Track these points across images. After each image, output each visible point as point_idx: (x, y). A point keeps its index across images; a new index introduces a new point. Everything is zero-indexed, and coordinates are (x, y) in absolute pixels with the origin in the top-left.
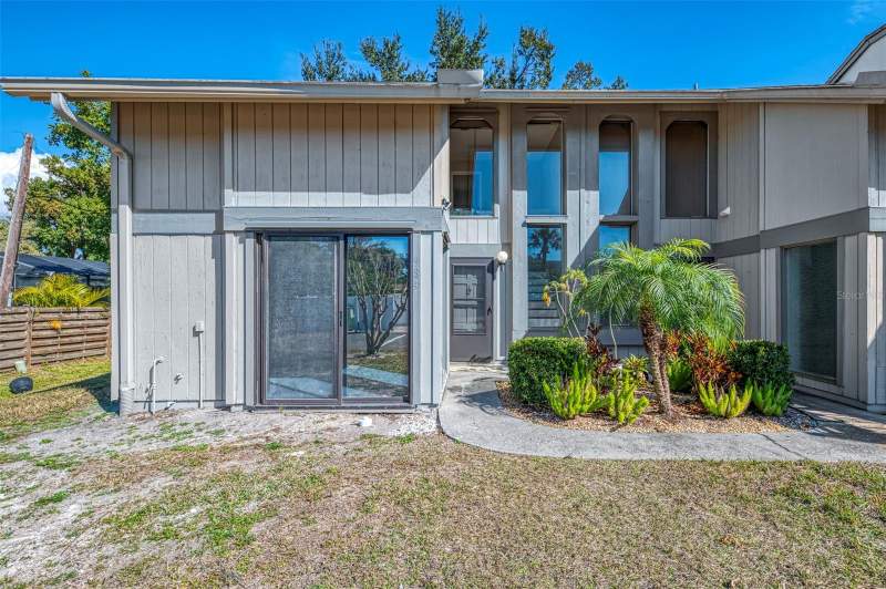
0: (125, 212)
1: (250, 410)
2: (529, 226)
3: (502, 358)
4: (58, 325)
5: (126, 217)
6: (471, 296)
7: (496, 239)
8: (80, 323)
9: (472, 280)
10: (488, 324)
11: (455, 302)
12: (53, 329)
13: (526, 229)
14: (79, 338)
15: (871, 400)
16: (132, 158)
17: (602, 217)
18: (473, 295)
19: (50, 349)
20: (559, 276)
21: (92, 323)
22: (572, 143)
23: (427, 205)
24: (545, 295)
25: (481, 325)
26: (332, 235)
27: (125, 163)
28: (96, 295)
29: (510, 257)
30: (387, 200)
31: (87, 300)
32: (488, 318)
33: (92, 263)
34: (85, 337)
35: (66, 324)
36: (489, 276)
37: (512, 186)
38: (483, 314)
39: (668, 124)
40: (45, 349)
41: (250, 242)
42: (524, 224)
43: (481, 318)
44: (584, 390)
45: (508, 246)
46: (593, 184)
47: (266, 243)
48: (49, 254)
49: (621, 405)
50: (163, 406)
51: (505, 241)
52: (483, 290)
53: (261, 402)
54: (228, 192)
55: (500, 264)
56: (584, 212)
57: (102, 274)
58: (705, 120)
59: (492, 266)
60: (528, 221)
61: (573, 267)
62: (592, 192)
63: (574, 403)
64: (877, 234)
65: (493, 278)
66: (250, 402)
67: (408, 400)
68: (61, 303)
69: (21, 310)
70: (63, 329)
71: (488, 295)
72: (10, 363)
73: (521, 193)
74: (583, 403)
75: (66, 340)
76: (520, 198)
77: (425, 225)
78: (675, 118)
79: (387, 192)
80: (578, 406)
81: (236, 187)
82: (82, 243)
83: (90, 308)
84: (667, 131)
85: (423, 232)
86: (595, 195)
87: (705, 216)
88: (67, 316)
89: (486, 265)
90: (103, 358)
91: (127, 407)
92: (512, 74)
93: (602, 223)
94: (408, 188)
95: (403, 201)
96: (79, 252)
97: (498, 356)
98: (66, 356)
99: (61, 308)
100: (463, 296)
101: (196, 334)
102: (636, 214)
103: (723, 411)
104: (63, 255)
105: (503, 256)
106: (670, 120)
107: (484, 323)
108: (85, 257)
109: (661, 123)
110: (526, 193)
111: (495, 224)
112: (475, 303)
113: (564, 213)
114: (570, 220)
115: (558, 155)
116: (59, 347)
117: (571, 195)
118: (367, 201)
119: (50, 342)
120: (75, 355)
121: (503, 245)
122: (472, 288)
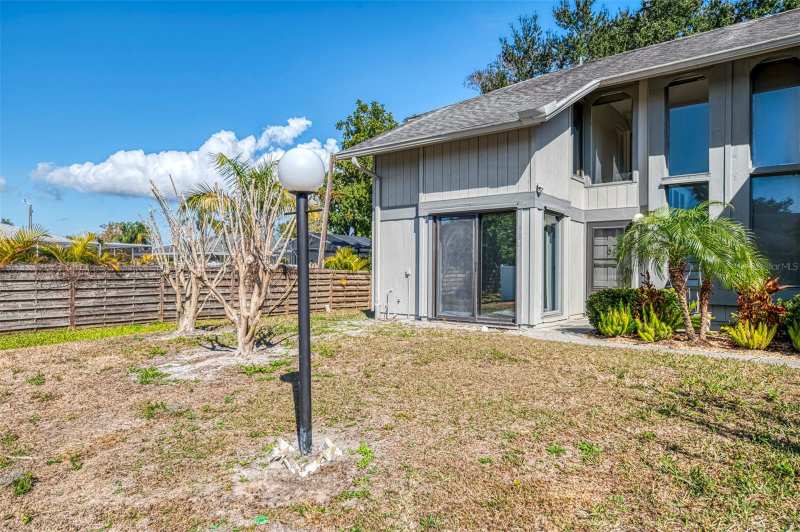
0: (378, 209)
1: (430, 320)
2: (667, 187)
4: (344, 282)
5: (378, 213)
8: (355, 282)
9: (612, 241)
11: (593, 262)
12: (342, 285)
13: (663, 190)
14: (355, 293)
16: (381, 179)
17: (753, 169)
18: (613, 254)
19: (341, 299)
21: (361, 282)
23: (527, 190)
26: (472, 214)
27: (378, 182)
28: (363, 263)
30: (502, 190)
31: (359, 267)
33: (360, 239)
34: (357, 292)
35: (349, 282)
40: (338, 299)
41: (431, 221)
42: (661, 186)
45: (644, 208)
47: (438, 222)
48: (335, 233)
50: (392, 316)
51: (643, 204)
53: (436, 316)
54: (421, 195)
56: (729, 168)
57: (366, 247)
59: (630, 227)
60: (666, 183)
62: (739, 147)
66: (430, 316)
67: (514, 321)
68: (346, 267)
69: (328, 271)
70: (347, 285)
72: (322, 306)
73: (658, 157)
75: (349, 293)
76: (657, 162)
77: (525, 203)
79: (503, 185)
81: (424, 192)
82: (354, 222)
83: (361, 272)
85: (524, 209)
86: (744, 149)
88: (349, 277)
89: (624, 226)
91: (377, 315)
95: (511, 189)
96: (352, 230)
98: (348, 305)
99: (346, 271)
101: (407, 276)
104: (343, 233)
105: (640, 218)
108: (355, 234)
111: (635, 188)
112: (615, 262)
113: (706, 170)
114: (713, 178)
116: (345, 298)
117: (715, 153)
119: (341, 294)
120: (352, 305)
121: (641, 207)
122: (612, 248)
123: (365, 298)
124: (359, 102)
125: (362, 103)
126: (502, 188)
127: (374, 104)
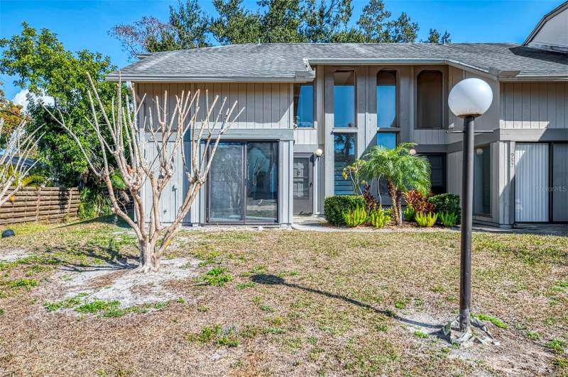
1: (202, 225)
2: (335, 134)
3: (319, 213)
4: (13, 198)
6: (300, 176)
7: (315, 142)
8: (24, 198)
9: (301, 166)
10: (310, 193)
12: (10, 201)
13: (333, 136)
14: (23, 209)
15: (501, 222)
16: (145, 105)
17: (378, 128)
19: (9, 214)
20: (352, 163)
21: (30, 198)
22: (360, 84)
23: (286, 128)
24: (344, 173)
25: (306, 193)
26: (242, 142)
29: (324, 153)
30: (267, 126)
32: (310, 189)
34: (26, 208)
35: (17, 198)
36: (311, 164)
37: (325, 110)
38: (307, 187)
39: (419, 72)
40: (6, 214)
41: (203, 145)
42: (332, 133)
43: (306, 189)
44: (361, 214)
45: (322, 146)
46: (373, 109)
49: (377, 220)
51: (321, 143)
52: (307, 172)
53: (207, 222)
55: (318, 156)
56: (367, 126)
58: (441, 70)
59: (313, 158)
60: (335, 131)
61: (361, 158)
62: (372, 114)
63: (356, 219)
64: (504, 141)
65: (313, 165)
66: (202, 222)
67: (277, 222)
70: (16, 201)
71: (310, 175)
73: (330, 115)
74: (360, 219)
75: (17, 209)
76: (330, 118)
77: (286, 137)
78: (423, 69)
79: (268, 122)
80: (358, 220)
83: (28, 188)
84: (418, 77)
85: (285, 141)
86: (374, 116)
87: (442, 128)
89: (309, 157)
90: (34, 223)
92: (321, 12)
93: (378, 132)
94: (278, 120)
95: (275, 126)
97: (316, 212)
98: (17, 220)
101: (174, 190)
102: (399, 127)
103: (424, 224)
105: (319, 152)
106: (419, 71)
107: (308, 192)
109: (414, 73)
110: (333, 115)
111: (315, 132)
112: (302, 180)
113: (356, 126)
114: (359, 131)
115: (352, 88)
116: (13, 214)
117: (360, 116)
118: (258, 126)
119: (9, 210)
120: (20, 220)
121: (319, 145)
122: (300, 171)
123: (34, 213)
124: (25, 24)
125: (28, 27)
126: (266, 124)
127: (45, 31)
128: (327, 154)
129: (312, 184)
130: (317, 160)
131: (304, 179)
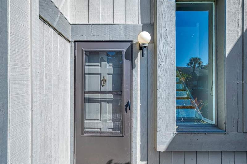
6: (106, 89)
7: (135, 18)
10: (126, 124)
11: (87, 96)
18: (109, 86)
25: (117, 123)
29: (153, 41)
36: (127, 63)
38: (121, 111)
43: (118, 116)
51: (147, 21)
55: (141, 48)
65: (132, 67)
71: (126, 86)
89: (124, 49)
100: (97, 88)
105: (145, 37)
107: (122, 121)
112: (111, 96)
121: (145, 24)
122: (107, 77)
128: (160, 41)
129: (129, 106)
130: (139, 55)
131: (115, 95)
